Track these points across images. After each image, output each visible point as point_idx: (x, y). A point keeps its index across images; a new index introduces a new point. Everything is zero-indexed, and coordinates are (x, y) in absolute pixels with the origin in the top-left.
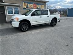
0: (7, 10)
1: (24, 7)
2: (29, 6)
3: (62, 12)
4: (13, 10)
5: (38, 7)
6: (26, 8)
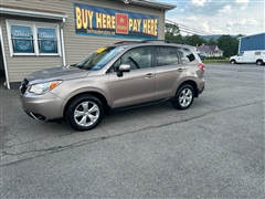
0: (9, 37)
1: (79, 26)
2: (99, 20)
4: (35, 38)
5: (133, 25)
6: (89, 31)
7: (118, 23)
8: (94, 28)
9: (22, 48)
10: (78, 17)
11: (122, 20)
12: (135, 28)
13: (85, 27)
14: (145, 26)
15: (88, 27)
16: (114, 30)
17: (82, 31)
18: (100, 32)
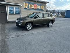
1: (25, 7)
2: (30, 6)
3: (60, 13)
5: (38, 7)
8: (29, 8)
10: (25, 5)
12: (39, 8)
14: (41, 7)
15: (27, 8)
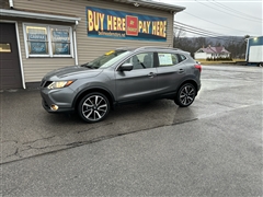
0: (26, 39)
1: (91, 29)
2: (109, 23)
3: (224, 50)
4: (49, 40)
5: (143, 27)
6: (100, 33)
7: (128, 25)
8: (105, 31)
9: (37, 50)
10: (90, 20)
11: (132, 23)
12: (144, 30)
13: (97, 29)
14: (154, 28)
15: (100, 30)
16: (124, 32)
17: (94, 33)
18: (111, 34)
